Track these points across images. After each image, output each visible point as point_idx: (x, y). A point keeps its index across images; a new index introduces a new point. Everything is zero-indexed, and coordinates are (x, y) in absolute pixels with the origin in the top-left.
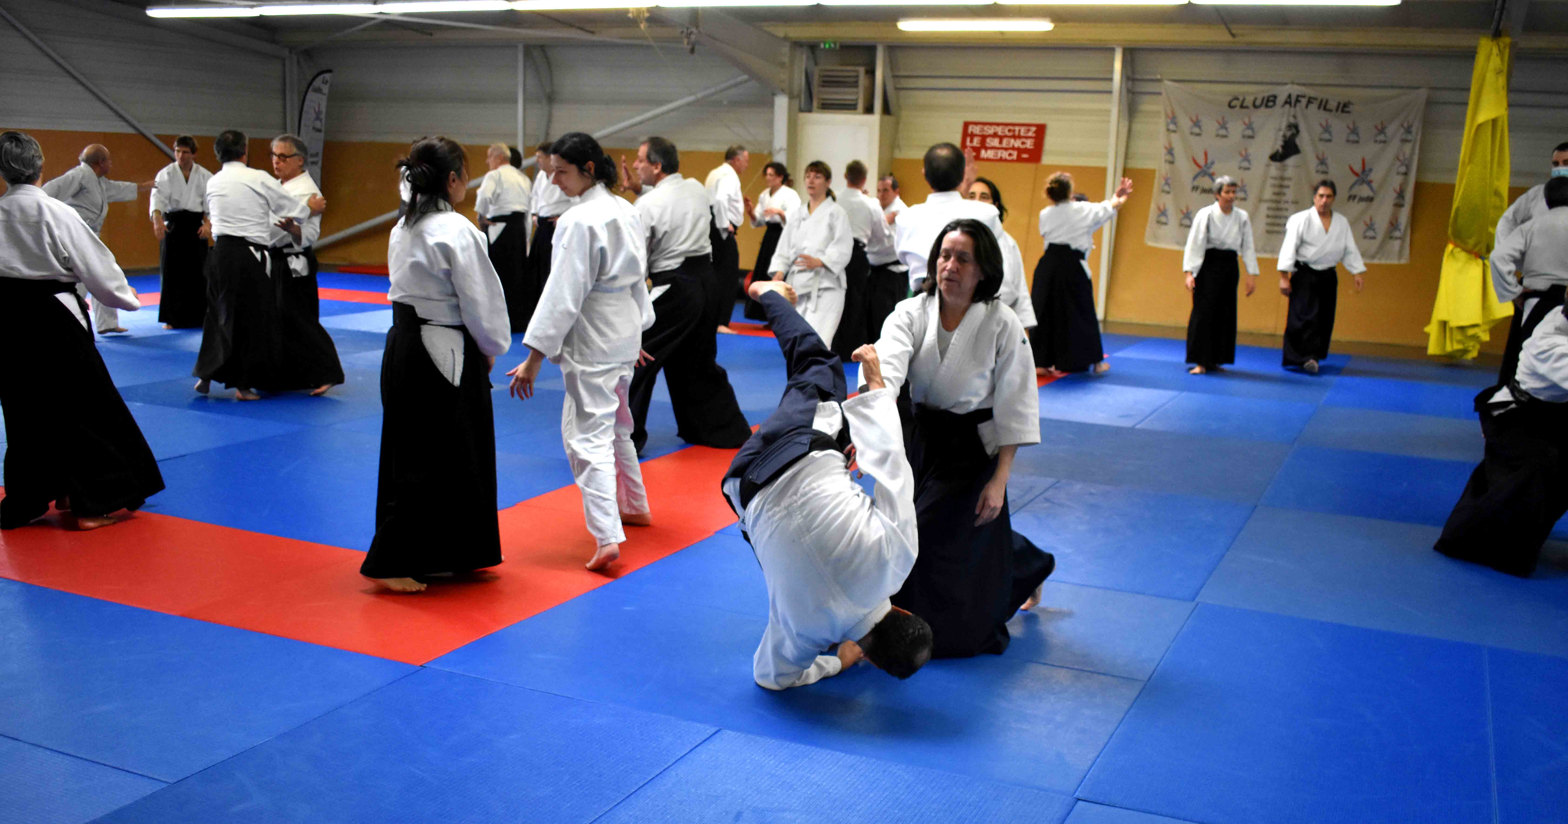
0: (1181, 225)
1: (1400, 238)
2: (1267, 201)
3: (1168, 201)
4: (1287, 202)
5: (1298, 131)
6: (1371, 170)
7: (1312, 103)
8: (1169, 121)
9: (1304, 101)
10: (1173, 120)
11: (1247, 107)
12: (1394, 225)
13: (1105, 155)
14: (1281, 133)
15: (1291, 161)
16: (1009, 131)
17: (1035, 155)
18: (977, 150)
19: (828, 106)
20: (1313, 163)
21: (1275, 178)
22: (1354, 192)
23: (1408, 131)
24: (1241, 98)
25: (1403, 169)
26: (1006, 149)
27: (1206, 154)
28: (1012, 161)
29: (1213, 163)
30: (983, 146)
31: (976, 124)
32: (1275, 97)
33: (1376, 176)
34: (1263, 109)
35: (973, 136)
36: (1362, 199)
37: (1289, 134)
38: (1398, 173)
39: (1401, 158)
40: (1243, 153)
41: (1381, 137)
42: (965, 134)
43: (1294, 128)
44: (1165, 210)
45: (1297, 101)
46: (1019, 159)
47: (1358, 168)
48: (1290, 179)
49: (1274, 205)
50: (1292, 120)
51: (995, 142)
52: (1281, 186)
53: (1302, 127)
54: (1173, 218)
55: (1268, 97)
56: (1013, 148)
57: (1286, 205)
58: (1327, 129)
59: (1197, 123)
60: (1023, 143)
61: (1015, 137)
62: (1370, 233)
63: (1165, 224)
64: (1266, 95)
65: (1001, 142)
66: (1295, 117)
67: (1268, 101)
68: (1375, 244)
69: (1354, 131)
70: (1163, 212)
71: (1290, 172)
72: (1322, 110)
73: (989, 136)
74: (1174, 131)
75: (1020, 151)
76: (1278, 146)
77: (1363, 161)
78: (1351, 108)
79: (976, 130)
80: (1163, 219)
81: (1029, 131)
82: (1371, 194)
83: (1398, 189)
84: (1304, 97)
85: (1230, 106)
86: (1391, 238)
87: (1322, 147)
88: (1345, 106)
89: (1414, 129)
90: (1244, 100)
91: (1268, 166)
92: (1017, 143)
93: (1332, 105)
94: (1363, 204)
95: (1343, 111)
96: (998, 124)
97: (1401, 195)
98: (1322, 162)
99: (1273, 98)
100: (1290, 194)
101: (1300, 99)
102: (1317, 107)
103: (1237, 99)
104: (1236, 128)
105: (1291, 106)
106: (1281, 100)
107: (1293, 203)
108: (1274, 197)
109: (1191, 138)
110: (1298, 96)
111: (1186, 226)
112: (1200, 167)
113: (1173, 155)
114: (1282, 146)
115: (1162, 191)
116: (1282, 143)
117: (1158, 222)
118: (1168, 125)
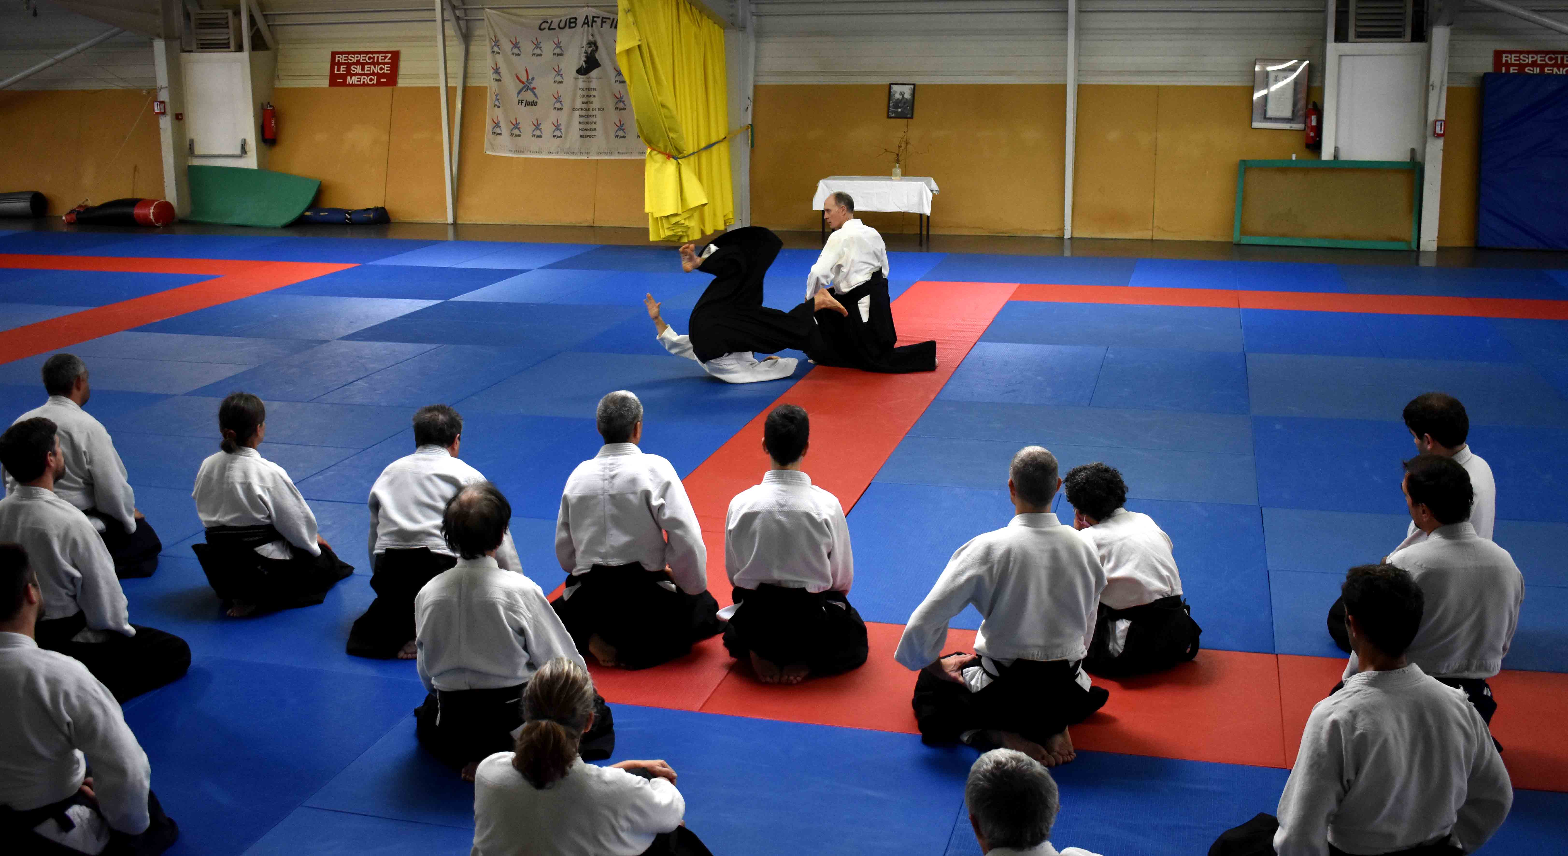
0: (512, 135)
2: (578, 110)
3: (499, 113)
4: (594, 110)
5: (597, 48)
7: (605, 22)
8: (493, 44)
9: (599, 21)
10: (496, 42)
11: (554, 29)
13: (437, 76)
14: (583, 50)
15: (594, 73)
16: (370, 58)
17: (391, 79)
18: (344, 77)
19: (207, 46)
20: (611, 74)
21: (583, 89)
24: (550, 21)
26: (368, 75)
27: (526, 71)
28: (373, 85)
29: (533, 79)
30: (349, 73)
31: (342, 53)
32: (576, 19)
34: (567, 30)
35: (339, 64)
37: (589, 50)
40: (556, 69)
42: (333, 63)
43: (593, 44)
44: (499, 122)
45: (593, 21)
46: (379, 84)
48: (594, 89)
49: (583, 113)
50: (591, 38)
51: (359, 69)
52: (588, 96)
53: (599, 44)
54: (505, 129)
55: (570, 19)
56: (373, 74)
57: (594, 113)
59: (516, 45)
60: (381, 69)
61: (374, 64)
63: (500, 134)
64: (569, 17)
65: (363, 69)
66: (593, 35)
67: (570, 23)
70: (497, 125)
71: (595, 84)
72: (614, 28)
73: (354, 64)
74: (499, 53)
75: (379, 76)
76: (582, 61)
79: (342, 59)
80: (498, 130)
81: (386, 57)
84: (598, 17)
85: (540, 29)
90: (552, 22)
91: (576, 79)
92: (377, 70)
96: (360, 53)
98: (619, 73)
99: (574, 20)
100: (596, 103)
101: (595, 19)
102: (609, 27)
103: (547, 22)
104: (548, 48)
105: (588, 26)
106: (580, 21)
107: (599, 110)
108: (584, 106)
109: (514, 57)
110: (594, 17)
111: (516, 136)
112: (523, 83)
113: (499, 73)
114: (584, 61)
115: (495, 106)
116: (584, 59)
117: (493, 133)
118: (492, 48)
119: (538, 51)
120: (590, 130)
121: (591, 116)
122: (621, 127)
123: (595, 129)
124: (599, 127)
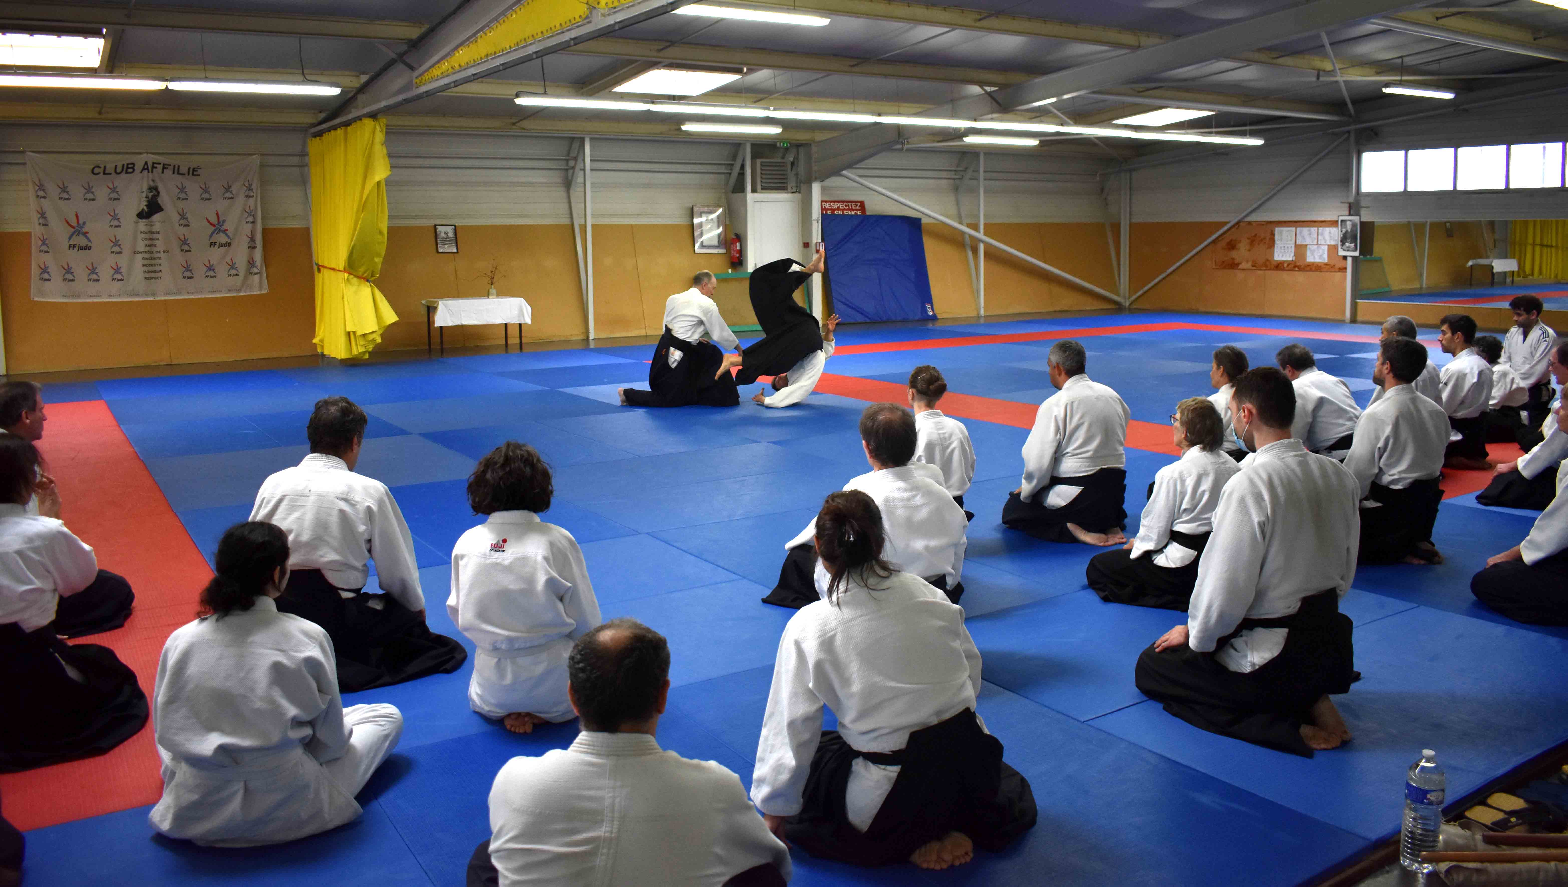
0: (65, 280)
1: (257, 273)
2: (140, 253)
3: (48, 259)
4: (159, 252)
5: (158, 193)
6: (224, 221)
7: (167, 169)
8: (37, 188)
9: (160, 167)
10: (41, 187)
11: (109, 174)
12: (251, 263)
14: (144, 195)
15: (156, 217)
20: (175, 217)
21: (145, 233)
22: (213, 240)
23: (250, 189)
24: (103, 167)
25: (251, 219)
27: (77, 216)
29: (84, 223)
33: (229, 226)
34: (123, 175)
36: (221, 245)
37: (150, 195)
38: (247, 222)
39: (248, 210)
40: (112, 214)
41: (228, 195)
43: (154, 189)
44: (47, 268)
45: (153, 167)
47: (214, 220)
48: (158, 232)
49: (147, 255)
50: (152, 184)
52: (151, 239)
53: (161, 189)
54: (55, 275)
55: (128, 164)
57: (158, 255)
58: (182, 190)
59: (64, 189)
62: (234, 272)
63: (50, 280)
64: (125, 163)
66: (153, 181)
67: (128, 168)
68: (239, 280)
69: (206, 190)
70: (45, 270)
71: (157, 227)
72: (176, 175)
74: (44, 197)
76: (143, 205)
77: (217, 214)
78: (199, 172)
80: (46, 276)
82: (229, 241)
83: (249, 235)
84: (159, 164)
85: (93, 173)
86: (251, 274)
87: (181, 204)
88: (194, 170)
89: (254, 187)
90: (105, 167)
93: (184, 170)
94: (223, 249)
95: (193, 175)
97: (252, 239)
98: (183, 216)
99: (132, 166)
100: (160, 245)
101: (155, 165)
102: (171, 172)
103: (99, 167)
104: (102, 193)
105: (149, 172)
106: (139, 166)
107: (164, 252)
108: (148, 249)
109: (61, 202)
110: (154, 163)
111: (70, 280)
112: (73, 227)
113: (45, 218)
114: (146, 205)
115: (41, 251)
116: (146, 203)
117: (41, 279)
118: (37, 192)
119: (90, 196)
120: (155, 272)
121: (155, 259)
122: (188, 268)
123: (160, 271)
124: (165, 268)
